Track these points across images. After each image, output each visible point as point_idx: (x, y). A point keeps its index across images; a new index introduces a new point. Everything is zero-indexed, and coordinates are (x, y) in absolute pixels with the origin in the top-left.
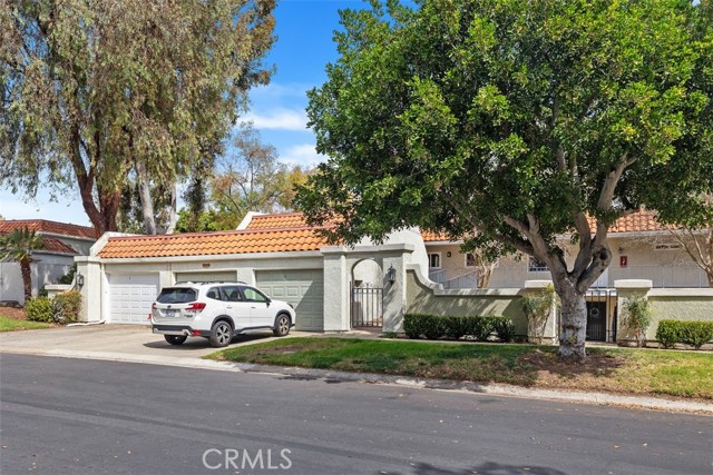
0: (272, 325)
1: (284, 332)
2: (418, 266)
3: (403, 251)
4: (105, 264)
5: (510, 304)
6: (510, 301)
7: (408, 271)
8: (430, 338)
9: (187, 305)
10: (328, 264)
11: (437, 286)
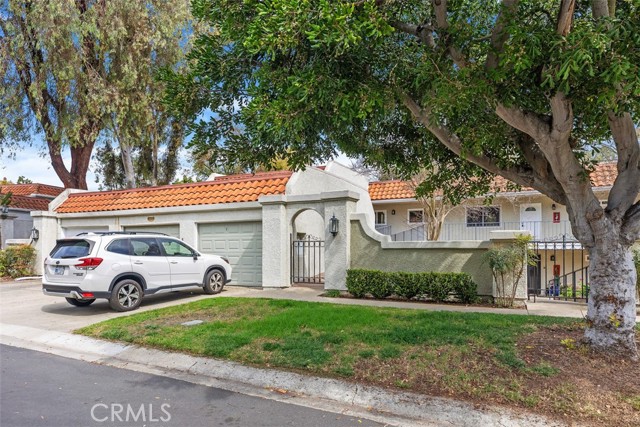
0: (200, 281)
1: (216, 289)
2: (363, 215)
3: (346, 199)
4: (61, 219)
5: (470, 259)
6: (469, 255)
7: (352, 221)
8: (376, 298)
9: (76, 261)
10: (267, 215)
11: (386, 239)
